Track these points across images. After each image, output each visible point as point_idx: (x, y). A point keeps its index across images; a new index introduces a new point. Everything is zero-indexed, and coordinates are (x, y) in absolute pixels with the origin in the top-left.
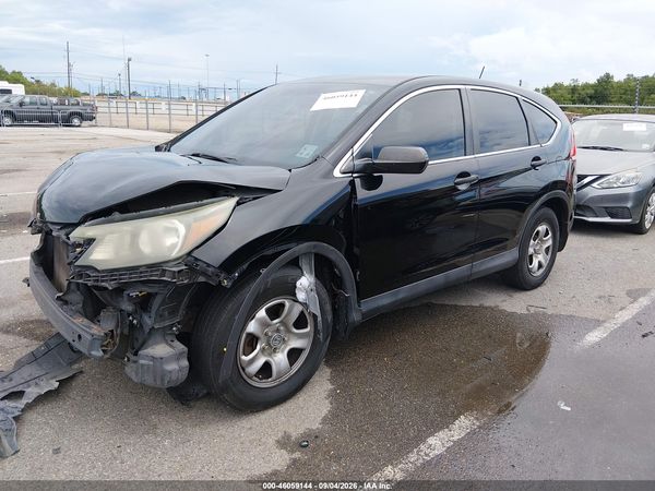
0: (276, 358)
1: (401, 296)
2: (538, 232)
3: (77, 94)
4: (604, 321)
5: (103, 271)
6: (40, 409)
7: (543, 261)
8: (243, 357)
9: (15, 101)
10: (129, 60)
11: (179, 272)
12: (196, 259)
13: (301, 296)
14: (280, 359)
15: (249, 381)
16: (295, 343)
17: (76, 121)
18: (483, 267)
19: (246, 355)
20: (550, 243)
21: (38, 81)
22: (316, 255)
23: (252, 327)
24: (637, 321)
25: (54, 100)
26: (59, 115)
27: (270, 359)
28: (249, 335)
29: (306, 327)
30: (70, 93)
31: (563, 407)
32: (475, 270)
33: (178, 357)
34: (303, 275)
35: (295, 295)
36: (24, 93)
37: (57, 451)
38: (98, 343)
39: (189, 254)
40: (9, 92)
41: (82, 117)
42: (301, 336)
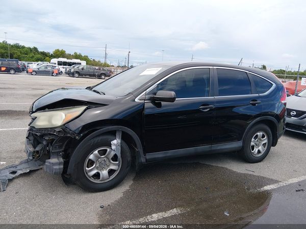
0: (103, 172)
1: (168, 155)
2: (257, 135)
3: (108, 66)
4: (280, 182)
5: (37, 129)
6: (20, 179)
7: (261, 150)
8: (87, 168)
9: (81, 68)
10: (129, 52)
11: (59, 131)
12: (66, 127)
13: (113, 147)
14: (104, 173)
15: (89, 179)
16: (113, 167)
17: (103, 77)
18: (219, 148)
19: (88, 168)
20: (266, 141)
21: (94, 60)
22: (122, 131)
23: (91, 157)
24: (299, 184)
25: (97, 68)
26: (97, 74)
27: (99, 172)
28: (90, 160)
29: (117, 161)
30: (106, 65)
31: (226, 214)
32: (213, 149)
33: (60, 164)
34: (116, 139)
35: (111, 147)
36: (85, 65)
37: (16, 193)
38: (31, 154)
39: (64, 125)
40: (80, 64)
41: (105, 75)
42: (114, 164)
